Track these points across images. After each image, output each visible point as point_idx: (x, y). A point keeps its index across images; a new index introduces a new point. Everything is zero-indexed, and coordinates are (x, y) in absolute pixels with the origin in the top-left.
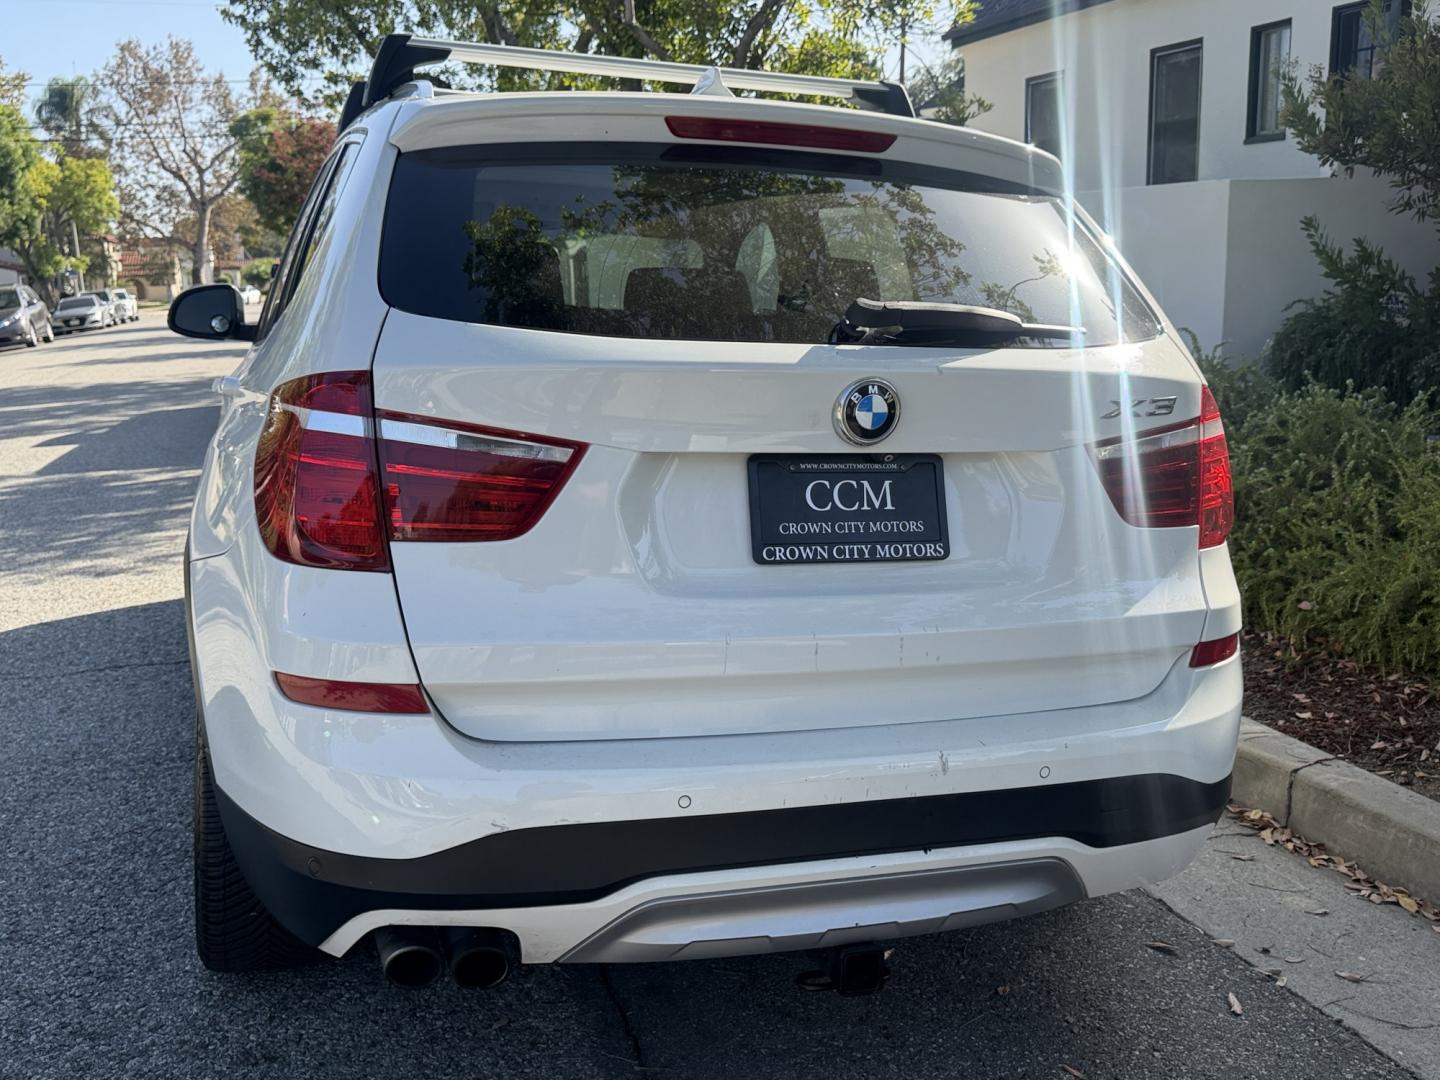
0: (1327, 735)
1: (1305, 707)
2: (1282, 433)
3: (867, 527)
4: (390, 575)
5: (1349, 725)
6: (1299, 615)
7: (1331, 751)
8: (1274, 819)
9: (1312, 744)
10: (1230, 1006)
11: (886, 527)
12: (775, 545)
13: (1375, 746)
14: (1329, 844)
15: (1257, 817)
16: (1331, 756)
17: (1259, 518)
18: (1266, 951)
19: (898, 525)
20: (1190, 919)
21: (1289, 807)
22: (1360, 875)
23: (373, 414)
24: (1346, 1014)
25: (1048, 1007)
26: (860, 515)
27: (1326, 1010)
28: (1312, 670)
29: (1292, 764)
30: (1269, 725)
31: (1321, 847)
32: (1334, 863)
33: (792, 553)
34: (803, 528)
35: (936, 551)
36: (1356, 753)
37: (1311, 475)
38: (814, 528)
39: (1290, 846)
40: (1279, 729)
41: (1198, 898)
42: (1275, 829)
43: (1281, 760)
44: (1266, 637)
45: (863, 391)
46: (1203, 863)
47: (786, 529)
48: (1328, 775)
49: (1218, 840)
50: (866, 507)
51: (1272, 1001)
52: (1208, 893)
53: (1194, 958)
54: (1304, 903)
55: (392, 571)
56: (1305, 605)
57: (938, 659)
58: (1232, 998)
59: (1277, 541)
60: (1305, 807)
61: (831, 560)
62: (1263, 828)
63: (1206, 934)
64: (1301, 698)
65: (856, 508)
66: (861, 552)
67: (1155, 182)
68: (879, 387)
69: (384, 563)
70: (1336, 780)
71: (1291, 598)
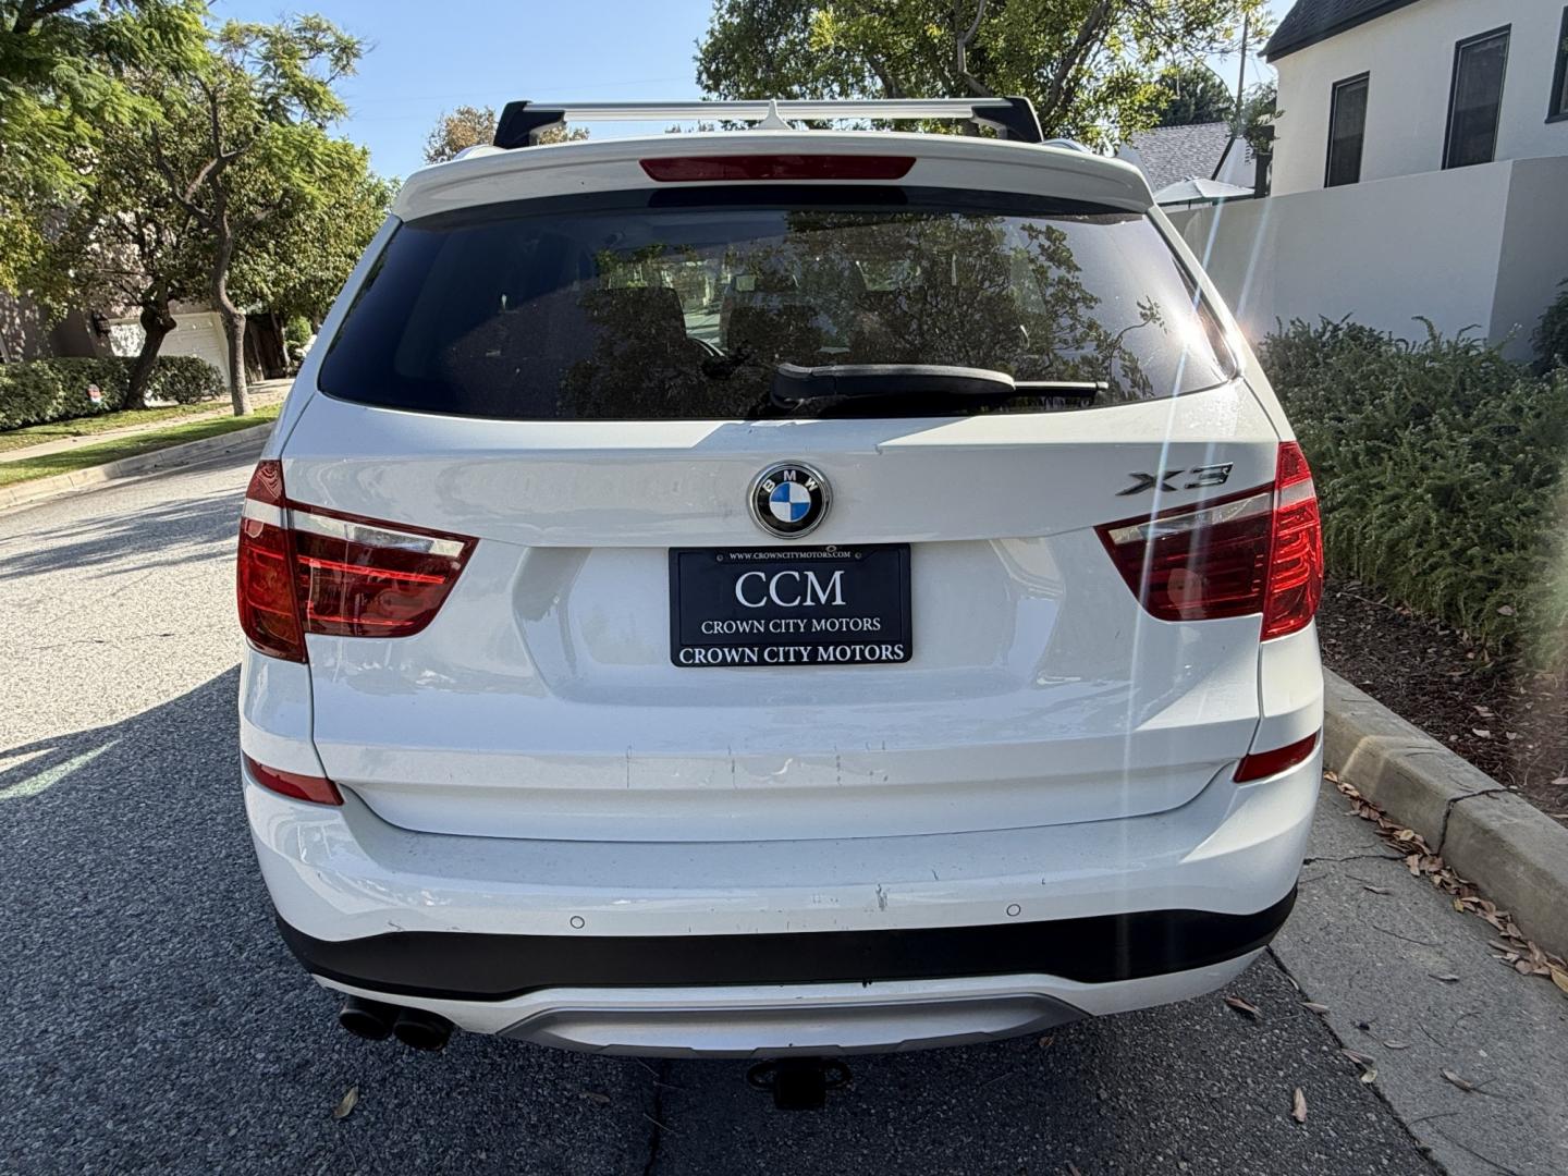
0: (1502, 760)
1: (1485, 723)
2: (1513, 424)
3: (809, 626)
4: (306, 666)
5: (1532, 751)
6: (1497, 621)
7: (1502, 781)
8: (1425, 843)
9: (1482, 769)
10: (1293, 1109)
11: (833, 625)
12: (693, 646)
13: (1557, 782)
14: (1483, 885)
15: (1408, 838)
16: (1502, 787)
17: (1471, 513)
18: (1364, 1027)
19: (848, 623)
20: (1289, 968)
21: (1444, 835)
22: (1512, 931)
23: (285, 503)
24: (1441, 1141)
25: (1085, 1072)
26: (800, 612)
27: (1414, 1130)
28: (1504, 678)
29: (1452, 791)
30: (1439, 739)
31: (1473, 888)
32: (1483, 909)
33: (715, 656)
34: (729, 626)
35: (893, 653)
36: (1532, 787)
37: (1537, 469)
38: (744, 627)
39: (1437, 879)
40: (1448, 745)
41: (1308, 939)
42: (1425, 855)
43: (1440, 785)
44: (1462, 635)
45: (777, 478)
46: (1328, 892)
47: (711, 627)
48: (1492, 811)
49: (1356, 862)
50: (809, 603)
51: (1347, 1107)
52: (1322, 934)
53: (1274, 1027)
54: (1431, 961)
55: (307, 662)
56: (1505, 610)
57: (886, 779)
58: (1300, 1099)
59: (1486, 538)
60: (1461, 843)
61: (762, 663)
62: (1411, 853)
63: (1300, 991)
64: (1483, 711)
65: (796, 603)
66: (798, 655)
67: (1452, 166)
68: (798, 472)
69: (299, 654)
70: (1500, 818)
71: (1493, 600)
